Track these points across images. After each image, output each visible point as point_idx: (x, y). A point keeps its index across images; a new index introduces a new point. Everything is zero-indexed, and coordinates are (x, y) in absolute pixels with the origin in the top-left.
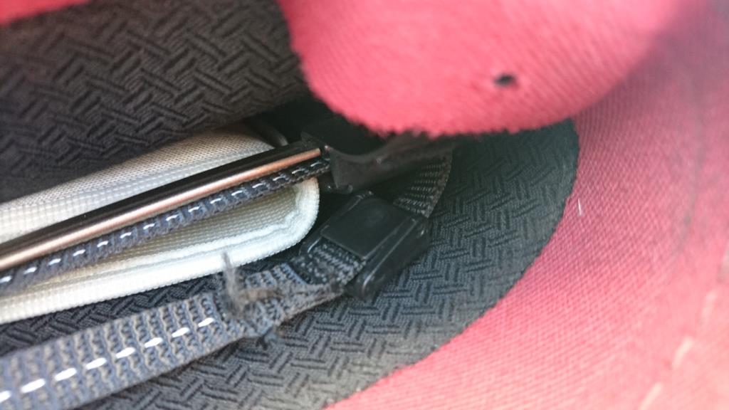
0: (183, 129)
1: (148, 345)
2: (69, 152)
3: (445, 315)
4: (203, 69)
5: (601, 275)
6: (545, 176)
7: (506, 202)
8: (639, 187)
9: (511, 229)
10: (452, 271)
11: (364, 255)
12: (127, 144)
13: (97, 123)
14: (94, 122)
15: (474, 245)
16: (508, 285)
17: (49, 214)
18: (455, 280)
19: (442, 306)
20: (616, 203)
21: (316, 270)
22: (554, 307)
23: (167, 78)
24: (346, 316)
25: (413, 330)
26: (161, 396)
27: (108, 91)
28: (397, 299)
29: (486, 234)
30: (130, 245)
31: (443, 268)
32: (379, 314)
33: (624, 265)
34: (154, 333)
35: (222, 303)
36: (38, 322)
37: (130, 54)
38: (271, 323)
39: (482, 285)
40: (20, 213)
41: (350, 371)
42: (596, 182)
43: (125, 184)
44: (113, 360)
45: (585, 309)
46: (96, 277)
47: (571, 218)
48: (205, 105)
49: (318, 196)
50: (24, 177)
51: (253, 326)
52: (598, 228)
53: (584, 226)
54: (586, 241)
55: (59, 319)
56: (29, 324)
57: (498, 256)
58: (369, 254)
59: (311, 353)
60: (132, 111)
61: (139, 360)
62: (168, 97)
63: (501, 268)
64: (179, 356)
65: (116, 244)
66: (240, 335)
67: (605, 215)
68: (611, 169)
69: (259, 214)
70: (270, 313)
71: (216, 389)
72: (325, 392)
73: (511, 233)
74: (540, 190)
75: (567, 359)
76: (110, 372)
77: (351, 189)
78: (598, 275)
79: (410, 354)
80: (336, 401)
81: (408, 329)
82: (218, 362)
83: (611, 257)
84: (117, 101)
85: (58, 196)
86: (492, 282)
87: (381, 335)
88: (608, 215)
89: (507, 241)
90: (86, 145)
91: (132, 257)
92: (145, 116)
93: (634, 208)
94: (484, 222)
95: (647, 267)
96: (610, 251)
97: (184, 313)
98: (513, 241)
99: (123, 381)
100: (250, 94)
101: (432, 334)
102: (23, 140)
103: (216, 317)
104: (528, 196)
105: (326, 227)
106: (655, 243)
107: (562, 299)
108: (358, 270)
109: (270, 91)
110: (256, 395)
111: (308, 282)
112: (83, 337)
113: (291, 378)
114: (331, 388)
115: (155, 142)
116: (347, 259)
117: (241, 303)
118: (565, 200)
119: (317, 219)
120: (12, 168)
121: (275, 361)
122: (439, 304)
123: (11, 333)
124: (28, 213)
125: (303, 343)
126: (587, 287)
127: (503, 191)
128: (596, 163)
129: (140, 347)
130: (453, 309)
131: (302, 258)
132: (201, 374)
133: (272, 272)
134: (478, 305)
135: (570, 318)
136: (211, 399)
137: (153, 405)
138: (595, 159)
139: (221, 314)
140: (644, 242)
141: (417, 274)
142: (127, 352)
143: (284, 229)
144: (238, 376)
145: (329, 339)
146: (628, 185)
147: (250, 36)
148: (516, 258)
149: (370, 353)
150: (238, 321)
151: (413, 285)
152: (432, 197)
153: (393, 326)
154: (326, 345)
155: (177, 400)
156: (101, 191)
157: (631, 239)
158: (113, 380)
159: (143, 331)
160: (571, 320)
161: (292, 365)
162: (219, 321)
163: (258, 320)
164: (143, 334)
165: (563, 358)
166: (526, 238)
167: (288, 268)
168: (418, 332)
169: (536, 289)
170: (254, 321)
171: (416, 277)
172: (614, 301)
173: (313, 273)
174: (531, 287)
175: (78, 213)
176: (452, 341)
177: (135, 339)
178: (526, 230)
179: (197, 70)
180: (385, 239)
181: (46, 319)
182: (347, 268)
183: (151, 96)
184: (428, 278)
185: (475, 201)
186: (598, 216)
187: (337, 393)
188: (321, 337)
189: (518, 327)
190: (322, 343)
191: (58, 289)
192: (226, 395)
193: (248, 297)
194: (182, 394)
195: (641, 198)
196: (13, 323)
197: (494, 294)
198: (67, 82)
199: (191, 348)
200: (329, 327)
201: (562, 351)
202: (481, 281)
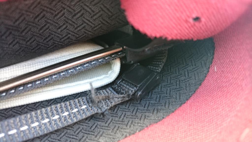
0: (77, 39)
1: (64, 115)
2: (37, 47)
3: (167, 106)
4: (86, 17)
5: (224, 91)
6: (202, 58)
7: (187, 67)
8: (237, 60)
9: (190, 77)
10: (168, 91)
11: (138, 85)
12: (57, 44)
13: (47, 36)
14: (46, 36)
15: (176, 83)
16: (189, 96)
17: (27, 69)
18: (170, 94)
20: (229, 66)
21: (121, 90)
22: (207, 103)
23: (73, 20)
24: (131, 107)
25: (155, 112)
26: (67, 133)
27: (52, 24)
28: (149, 101)
29: (180, 79)
30: (57, 80)
31: (165, 91)
32: (143, 106)
33: (232, 88)
34: (66, 110)
35: (89, 101)
36: (22, 107)
37: (61, 11)
38: (106, 108)
39: (180, 96)
40: (17, 69)
41: (134, 125)
42: (221, 59)
43: (53, 59)
44: (52, 119)
45: (218, 103)
46: (43, 92)
47: (212, 72)
48: (85, 31)
49: (120, 65)
50: (20, 55)
51: (100, 109)
52: (222, 75)
53: (217, 75)
54: (218, 80)
55: (30, 107)
56: (19, 108)
57: (185, 86)
58: (140, 85)
59: (119, 119)
60: (60, 32)
61: (61, 120)
62: (73, 27)
63: (186, 90)
64: (75, 119)
65: (51, 80)
66: (96, 112)
67: (225, 70)
68: (227, 54)
69: (99, 72)
70: (106, 104)
71: (87, 131)
72: (126, 132)
73: (190, 78)
74: (200, 63)
75: (213, 121)
76: (50, 124)
77: (132, 62)
78: (223, 91)
79: (155, 119)
80: (130, 135)
81: (154, 111)
82: (87, 122)
83: (227, 85)
84: (55, 28)
85: (30, 63)
86: (184, 95)
87: (144, 113)
88: (226, 70)
89: (188, 81)
90: (42, 44)
91: (55, 85)
92: (64, 34)
93: (236, 68)
94: (179, 74)
95: (241, 88)
96: (227, 83)
97: (76, 104)
98: (190, 81)
99: (55, 128)
100: (101, 27)
101: (162, 113)
102: (21, 42)
103: (87, 105)
104: (195, 65)
105: (124, 75)
106: (243, 80)
107: (210, 100)
108: (136, 90)
109: (108, 26)
110: (101, 133)
111: (118, 94)
112: (41, 111)
113: (113, 127)
114: (128, 131)
115: (66, 44)
116: (132, 86)
117: (96, 100)
118: (210, 66)
119: (119, 73)
120: (16, 52)
121: (107, 121)
122: (164, 102)
123: (13, 111)
124: (20, 68)
125: (116, 115)
126: (219, 96)
127: (186, 63)
128: (221, 53)
129: (61, 115)
130: (170, 104)
131: (116, 86)
132: (81, 126)
133: (106, 90)
134: (179, 103)
135: (213, 106)
136: (85, 134)
137: (65, 136)
138: (221, 51)
139: (89, 104)
140: (239, 79)
141: (155, 92)
142: (57, 117)
143: (108, 77)
144: (94, 127)
145: (125, 114)
146: (233, 60)
147: (103, 5)
148: (192, 86)
149: (140, 119)
150: (95, 107)
151: (154, 96)
152: (161, 66)
153: (148, 110)
154: (124, 116)
155: (73, 134)
156: (45, 61)
157: (234, 79)
158: (51, 127)
159: (62, 110)
160: (214, 107)
161: (113, 123)
162: (88, 107)
163: (102, 107)
164: (62, 111)
165: (211, 120)
166: (195, 79)
167: (111, 89)
168: (157, 112)
169: (200, 97)
170: (101, 107)
171: (155, 93)
172: (229, 100)
173: (120, 91)
174: (198, 96)
175: (37, 69)
176: (170, 115)
177: (59, 112)
178: (195, 77)
179: (84, 17)
180: (145, 80)
181: (25, 106)
182: (132, 89)
183: (67, 27)
184: (159, 94)
185: (176, 67)
186: (222, 71)
187: (130, 132)
188: (122, 113)
189: (194, 110)
190: (123, 116)
191: (29, 96)
192: (90, 133)
193: (99, 98)
194: (75, 133)
195: (238, 64)
196: (14, 107)
197: (184, 99)
198: (38, 21)
199: (78, 116)
200: (125, 110)
201: (211, 118)
202: (179, 95)
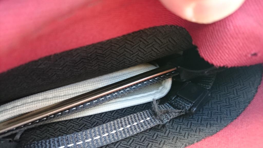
3: (219, 121)
6: (250, 79)
7: (236, 86)
10: (219, 108)
11: (193, 101)
15: (226, 100)
16: (239, 113)
18: (221, 111)
19: (217, 119)
21: (178, 105)
24: (185, 121)
25: (209, 126)
28: (201, 116)
29: (229, 96)
31: (216, 107)
32: (196, 121)
34: (135, 121)
37: (138, 43)
38: (167, 120)
39: (230, 113)
41: (191, 137)
44: (125, 128)
48: (151, 56)
51: (162, 121)
55: (97, 117)
56: (89, 118)
57: (235, 103)
58: (195, 101)
59: (176, 131)
60: (132, 57)
61: (132, 129)
62: (143, 54)
63: (236, 107)
64: (142, 128)
66: (158, 124)
70: (166, 117)
73: (239, 96)
74: (248, 83)
76: (124, 132)
77: (185, 80)
79: (209, 132)
80: (189, 145)
81: (207, 125)
82: (148, 131)
84: (129, 55)
86: (233, 111)
87: (198, 127)
89: (237, 99)
94: (228, 93)
98: (239, 99)
101: (216, 127)
103: (150, 117)
104: (243, 85)
110: (163, 142)
111: (175, 109)
112: (117, 121)
113: (172, 137)
114: (186, 141)
117: (159, 113)
118: (258, 86)
121: (165, 132)
123: (84, 120)
125: (173, 128)
127: (234, 83)
129: (131, 125)
130: (221, 120)
134: (230, 118)
139: (152, 117)
143: (159, 92)
144: (155, 136)
145: (181, 127)
148: (241, 104)
149: (196, 132)
150: (157, 119)
151: (206, 112)
152: (210, 84)
153: (202, 124)
154: (180, 129)
155: (139, 142)
161: (171, 134)
162: (151, 119)
163: (163, 119)
166: (244, 98)
167: (168, 104)
168: (211, 126)
169: (250, 114)
171: (206, 109)
174: (248, 113)
176: (224, 129)
178: (244, 95)
182: (188, 105)
184: (211, 110)
185: (224, 85)
187: (189, 142)
188: (178, 126)
189: (245, 125)
192: (154, 141)
193: (161, 112)
197: (235, 115)
199: (144, 126)
200: (180, 123)
202: (230, 111)
